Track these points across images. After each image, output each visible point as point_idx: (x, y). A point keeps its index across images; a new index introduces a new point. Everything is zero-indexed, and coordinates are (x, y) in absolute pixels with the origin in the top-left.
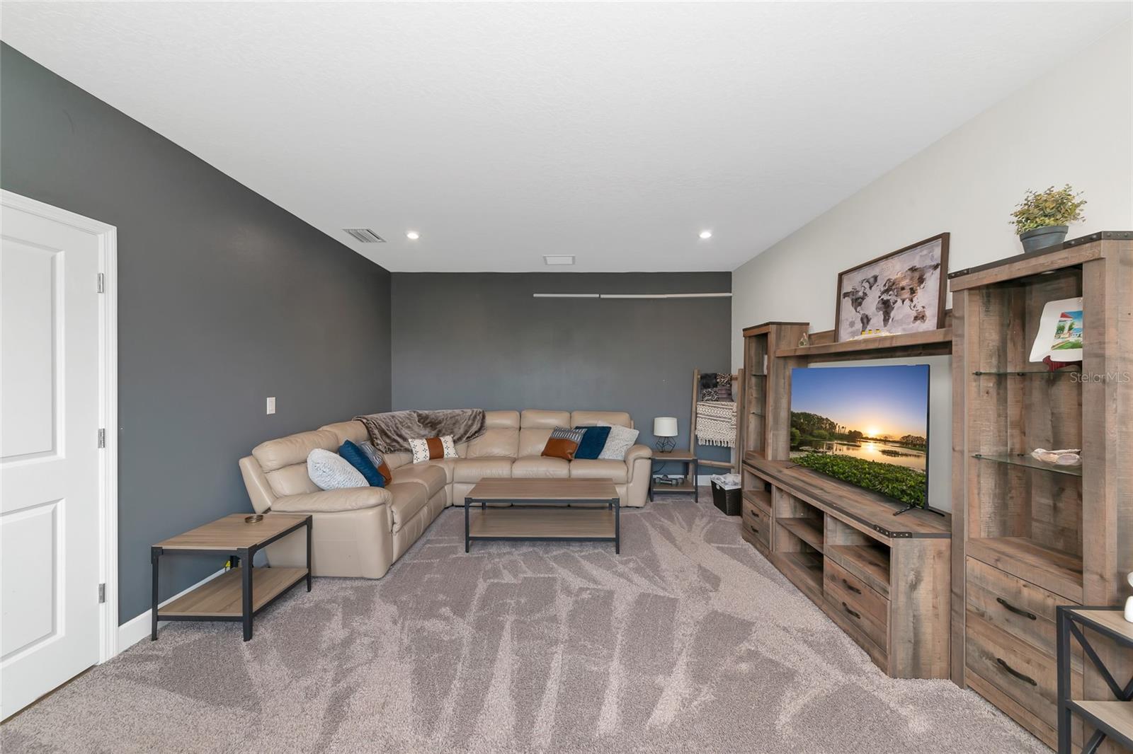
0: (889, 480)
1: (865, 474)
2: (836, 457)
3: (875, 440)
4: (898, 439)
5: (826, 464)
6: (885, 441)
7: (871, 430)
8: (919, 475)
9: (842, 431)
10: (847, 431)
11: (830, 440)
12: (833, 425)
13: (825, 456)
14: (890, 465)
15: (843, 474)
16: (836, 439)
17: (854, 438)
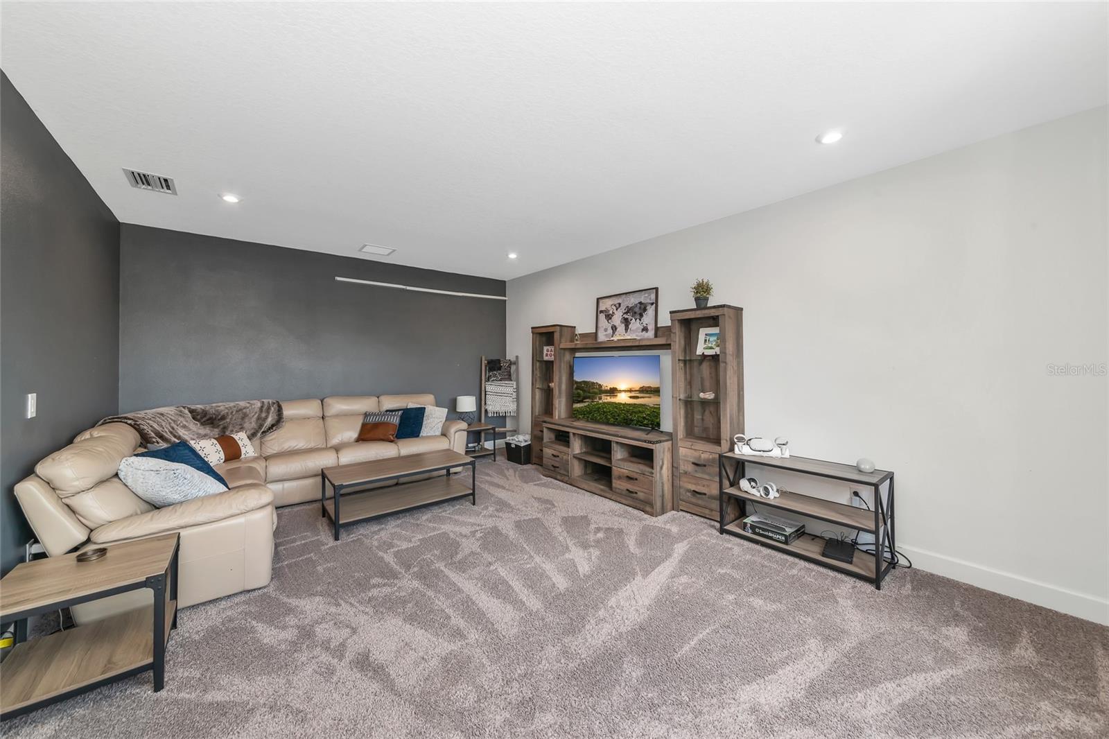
0: (635, 412)
1: (622, 410)
2: (604, 403)
3: (625, 391)
4: (637, 389)
5: (599, 408)
6: (630, 391)
7: (622, 386)
8: (652, 408)
9: (606, 388)
10: (609, 388)
11: (600, 394)
12: (600, 386)
13: (598, 404)
14: (635, 404)
15: (610, 412)
16: (603, 393)
17: (613, 391)
